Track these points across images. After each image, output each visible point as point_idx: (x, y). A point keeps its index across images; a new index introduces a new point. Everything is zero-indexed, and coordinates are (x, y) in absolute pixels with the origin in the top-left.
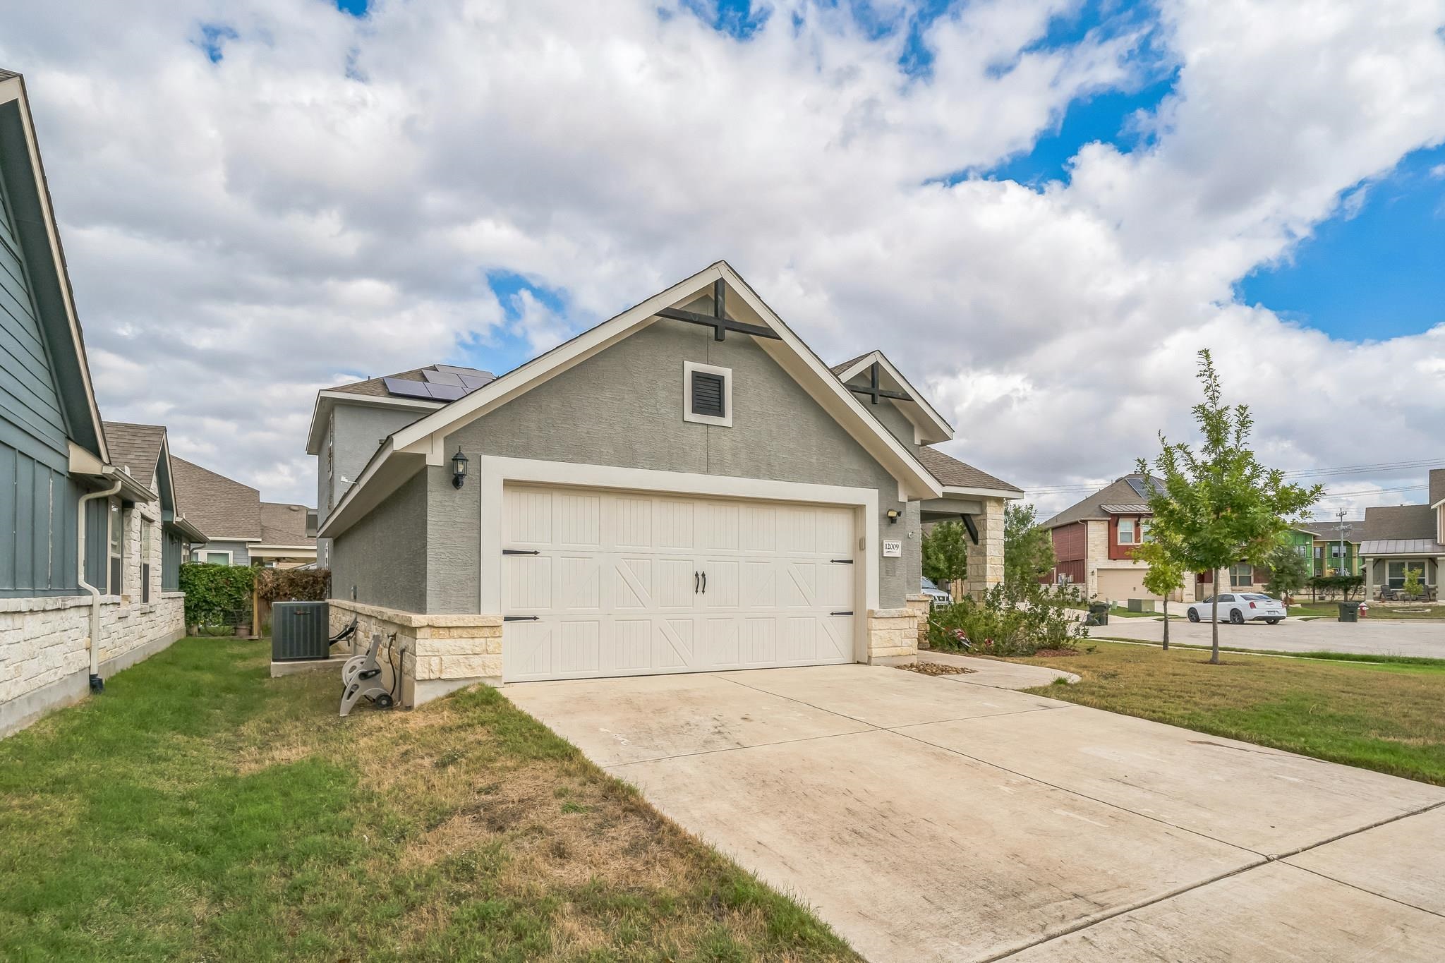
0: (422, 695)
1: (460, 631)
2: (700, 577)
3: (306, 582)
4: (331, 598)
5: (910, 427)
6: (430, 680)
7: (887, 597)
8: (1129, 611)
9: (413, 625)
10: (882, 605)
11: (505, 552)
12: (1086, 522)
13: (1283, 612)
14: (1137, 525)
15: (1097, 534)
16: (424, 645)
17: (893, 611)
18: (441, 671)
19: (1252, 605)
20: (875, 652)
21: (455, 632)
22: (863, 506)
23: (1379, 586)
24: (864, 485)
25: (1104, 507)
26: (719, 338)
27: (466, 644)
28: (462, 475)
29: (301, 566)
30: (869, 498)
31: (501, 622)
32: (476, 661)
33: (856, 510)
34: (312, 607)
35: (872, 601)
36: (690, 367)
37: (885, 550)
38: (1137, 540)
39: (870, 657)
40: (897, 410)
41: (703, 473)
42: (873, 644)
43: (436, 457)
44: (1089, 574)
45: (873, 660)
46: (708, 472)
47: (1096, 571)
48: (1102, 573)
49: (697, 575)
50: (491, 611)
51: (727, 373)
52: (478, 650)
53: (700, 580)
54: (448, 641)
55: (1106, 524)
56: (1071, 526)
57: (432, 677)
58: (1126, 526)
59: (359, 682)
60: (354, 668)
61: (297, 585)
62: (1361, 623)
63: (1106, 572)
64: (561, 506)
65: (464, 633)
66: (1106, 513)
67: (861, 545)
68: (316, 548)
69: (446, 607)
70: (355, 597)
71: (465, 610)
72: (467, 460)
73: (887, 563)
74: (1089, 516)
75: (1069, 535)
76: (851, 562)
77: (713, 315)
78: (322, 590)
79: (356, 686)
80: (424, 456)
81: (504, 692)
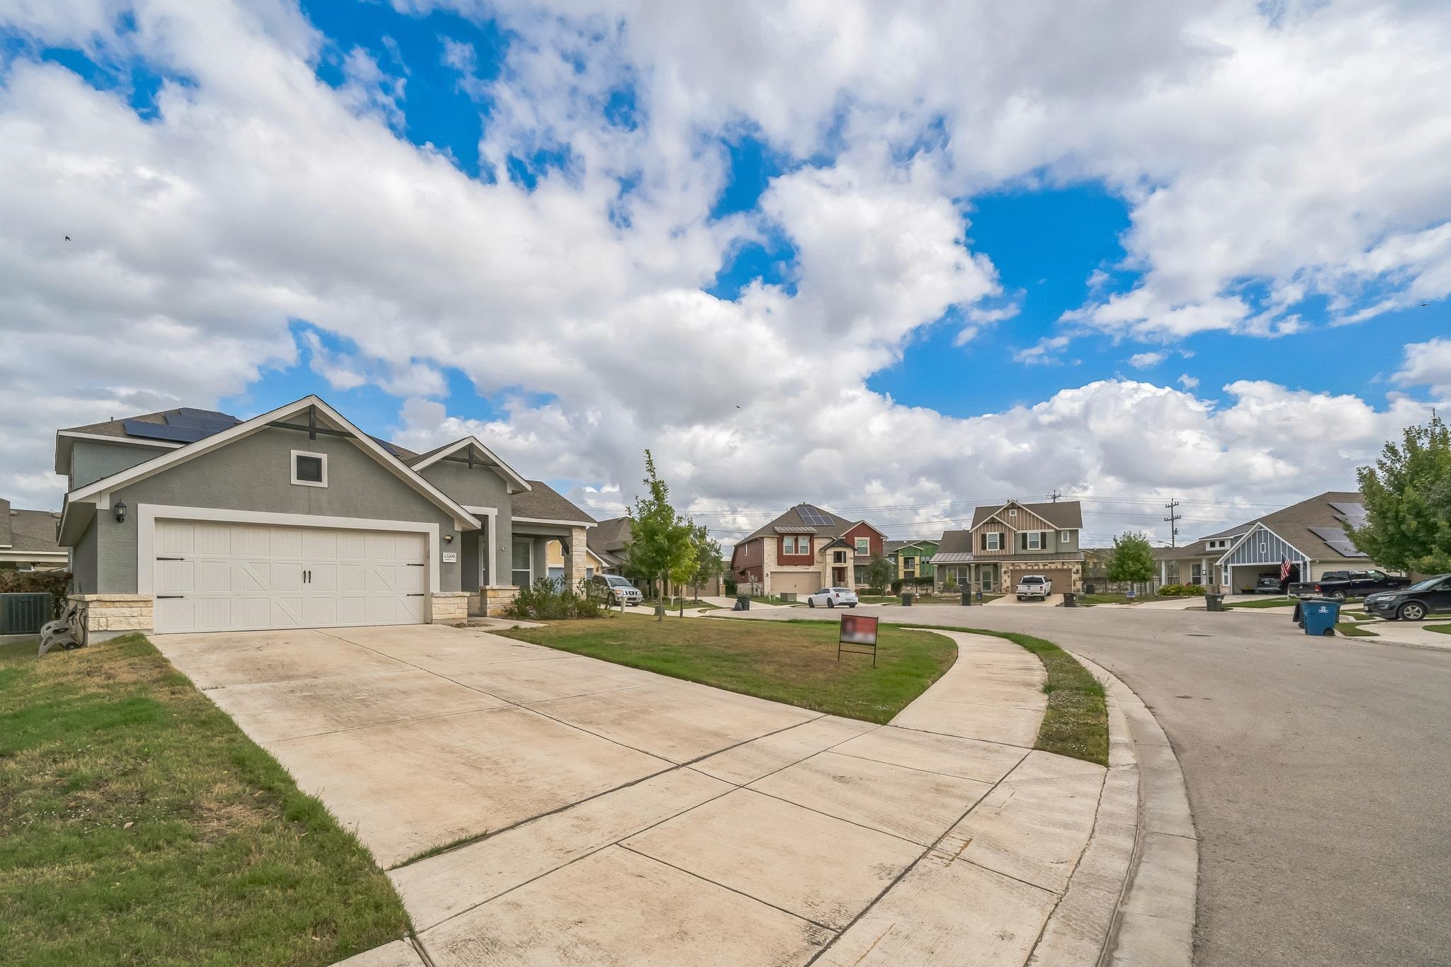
0: (92, 639)
1: (121, 604)
2: (307, 574)
3: (48, 582)
4: (73, 594)
5: (505, 483)
6: (99, 631)
7: (444, 585)
8: (781, 601)
9: (86, 600)
10: (441, 590)
11: (158, 559)
12: (763, 538)
13: (856, 599)
14: (796, 541)
15: (770, 547)
16: (92, 611)
17: (448, 594)
18: (107, 626)
19: (838, 595)
20: (435, 617)
21: (118, 604)
22: (428, 533)
23: (942, 583)
24: (428, 521)
25: (776, 528)
26: (312, 437)
27: (127, 611)
28: (121, 515)
29: (54, 569)
30: (433, 529)
31: (155, 599)
32: (133, 620)
33: (425, 535)
34: (35, 597)
35: (435, 587)
36: (294, 453)
37: (444, 559)
38: (797, 552)
39: (432, 620)
40: (494, 472)
41: (306, 514)
42: (433, 613)
43: (104, 505)
44: (765, 575)
45: (433, 621)
46: (309, 513)
47: (769, 573)
48: (774, 575)
49: (305, 572)
50: (144, 591)
51: (324, 457)
52: (135, 614)
53: (307, 576)
54: (113, 609)
55: (776, 540)
56: (755, 541)
57: (101, 629)
58: (788, 542)
59: (52, 635)
60: (49, 628)
61: (39, 584)
62: (914, 606)
63: (776, 574)
64: (200, 534)
65: (125, 605)
66: (776, 532)
67: (427, 555)
68: (67, 553)
69: (111, 590)
70: (80, 591)
71: (127, 592)
72: (126, 507)
73: (445, 567)
74: (765, 534)
75: (754, 546)
76: (423, 565)
77: (308, 425)
78: (64, 589)
79: (50, 638)
80: (95, 504)
81: (152, 639)
